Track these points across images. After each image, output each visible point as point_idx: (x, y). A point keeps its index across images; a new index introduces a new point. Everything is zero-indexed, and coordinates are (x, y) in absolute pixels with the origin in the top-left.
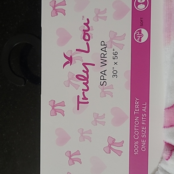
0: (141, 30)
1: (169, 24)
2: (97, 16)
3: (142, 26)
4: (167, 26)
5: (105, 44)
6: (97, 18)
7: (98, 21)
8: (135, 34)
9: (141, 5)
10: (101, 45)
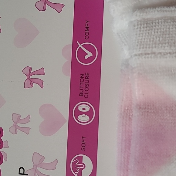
0: (82, 156)
1: (126, 157)
2: (15, 125)
3: (84, 150)
4: (122, 161)
5: (25, 173)
6: (15, 128)
7: (16, 133)
8: (72, 162)
9: (84, 115)
10: (19, 174)
